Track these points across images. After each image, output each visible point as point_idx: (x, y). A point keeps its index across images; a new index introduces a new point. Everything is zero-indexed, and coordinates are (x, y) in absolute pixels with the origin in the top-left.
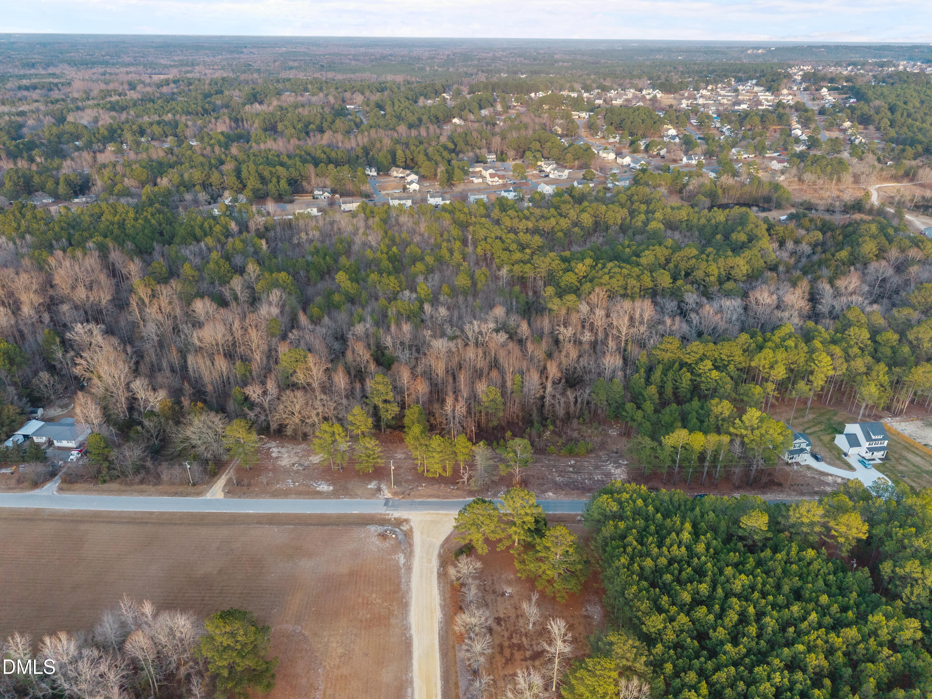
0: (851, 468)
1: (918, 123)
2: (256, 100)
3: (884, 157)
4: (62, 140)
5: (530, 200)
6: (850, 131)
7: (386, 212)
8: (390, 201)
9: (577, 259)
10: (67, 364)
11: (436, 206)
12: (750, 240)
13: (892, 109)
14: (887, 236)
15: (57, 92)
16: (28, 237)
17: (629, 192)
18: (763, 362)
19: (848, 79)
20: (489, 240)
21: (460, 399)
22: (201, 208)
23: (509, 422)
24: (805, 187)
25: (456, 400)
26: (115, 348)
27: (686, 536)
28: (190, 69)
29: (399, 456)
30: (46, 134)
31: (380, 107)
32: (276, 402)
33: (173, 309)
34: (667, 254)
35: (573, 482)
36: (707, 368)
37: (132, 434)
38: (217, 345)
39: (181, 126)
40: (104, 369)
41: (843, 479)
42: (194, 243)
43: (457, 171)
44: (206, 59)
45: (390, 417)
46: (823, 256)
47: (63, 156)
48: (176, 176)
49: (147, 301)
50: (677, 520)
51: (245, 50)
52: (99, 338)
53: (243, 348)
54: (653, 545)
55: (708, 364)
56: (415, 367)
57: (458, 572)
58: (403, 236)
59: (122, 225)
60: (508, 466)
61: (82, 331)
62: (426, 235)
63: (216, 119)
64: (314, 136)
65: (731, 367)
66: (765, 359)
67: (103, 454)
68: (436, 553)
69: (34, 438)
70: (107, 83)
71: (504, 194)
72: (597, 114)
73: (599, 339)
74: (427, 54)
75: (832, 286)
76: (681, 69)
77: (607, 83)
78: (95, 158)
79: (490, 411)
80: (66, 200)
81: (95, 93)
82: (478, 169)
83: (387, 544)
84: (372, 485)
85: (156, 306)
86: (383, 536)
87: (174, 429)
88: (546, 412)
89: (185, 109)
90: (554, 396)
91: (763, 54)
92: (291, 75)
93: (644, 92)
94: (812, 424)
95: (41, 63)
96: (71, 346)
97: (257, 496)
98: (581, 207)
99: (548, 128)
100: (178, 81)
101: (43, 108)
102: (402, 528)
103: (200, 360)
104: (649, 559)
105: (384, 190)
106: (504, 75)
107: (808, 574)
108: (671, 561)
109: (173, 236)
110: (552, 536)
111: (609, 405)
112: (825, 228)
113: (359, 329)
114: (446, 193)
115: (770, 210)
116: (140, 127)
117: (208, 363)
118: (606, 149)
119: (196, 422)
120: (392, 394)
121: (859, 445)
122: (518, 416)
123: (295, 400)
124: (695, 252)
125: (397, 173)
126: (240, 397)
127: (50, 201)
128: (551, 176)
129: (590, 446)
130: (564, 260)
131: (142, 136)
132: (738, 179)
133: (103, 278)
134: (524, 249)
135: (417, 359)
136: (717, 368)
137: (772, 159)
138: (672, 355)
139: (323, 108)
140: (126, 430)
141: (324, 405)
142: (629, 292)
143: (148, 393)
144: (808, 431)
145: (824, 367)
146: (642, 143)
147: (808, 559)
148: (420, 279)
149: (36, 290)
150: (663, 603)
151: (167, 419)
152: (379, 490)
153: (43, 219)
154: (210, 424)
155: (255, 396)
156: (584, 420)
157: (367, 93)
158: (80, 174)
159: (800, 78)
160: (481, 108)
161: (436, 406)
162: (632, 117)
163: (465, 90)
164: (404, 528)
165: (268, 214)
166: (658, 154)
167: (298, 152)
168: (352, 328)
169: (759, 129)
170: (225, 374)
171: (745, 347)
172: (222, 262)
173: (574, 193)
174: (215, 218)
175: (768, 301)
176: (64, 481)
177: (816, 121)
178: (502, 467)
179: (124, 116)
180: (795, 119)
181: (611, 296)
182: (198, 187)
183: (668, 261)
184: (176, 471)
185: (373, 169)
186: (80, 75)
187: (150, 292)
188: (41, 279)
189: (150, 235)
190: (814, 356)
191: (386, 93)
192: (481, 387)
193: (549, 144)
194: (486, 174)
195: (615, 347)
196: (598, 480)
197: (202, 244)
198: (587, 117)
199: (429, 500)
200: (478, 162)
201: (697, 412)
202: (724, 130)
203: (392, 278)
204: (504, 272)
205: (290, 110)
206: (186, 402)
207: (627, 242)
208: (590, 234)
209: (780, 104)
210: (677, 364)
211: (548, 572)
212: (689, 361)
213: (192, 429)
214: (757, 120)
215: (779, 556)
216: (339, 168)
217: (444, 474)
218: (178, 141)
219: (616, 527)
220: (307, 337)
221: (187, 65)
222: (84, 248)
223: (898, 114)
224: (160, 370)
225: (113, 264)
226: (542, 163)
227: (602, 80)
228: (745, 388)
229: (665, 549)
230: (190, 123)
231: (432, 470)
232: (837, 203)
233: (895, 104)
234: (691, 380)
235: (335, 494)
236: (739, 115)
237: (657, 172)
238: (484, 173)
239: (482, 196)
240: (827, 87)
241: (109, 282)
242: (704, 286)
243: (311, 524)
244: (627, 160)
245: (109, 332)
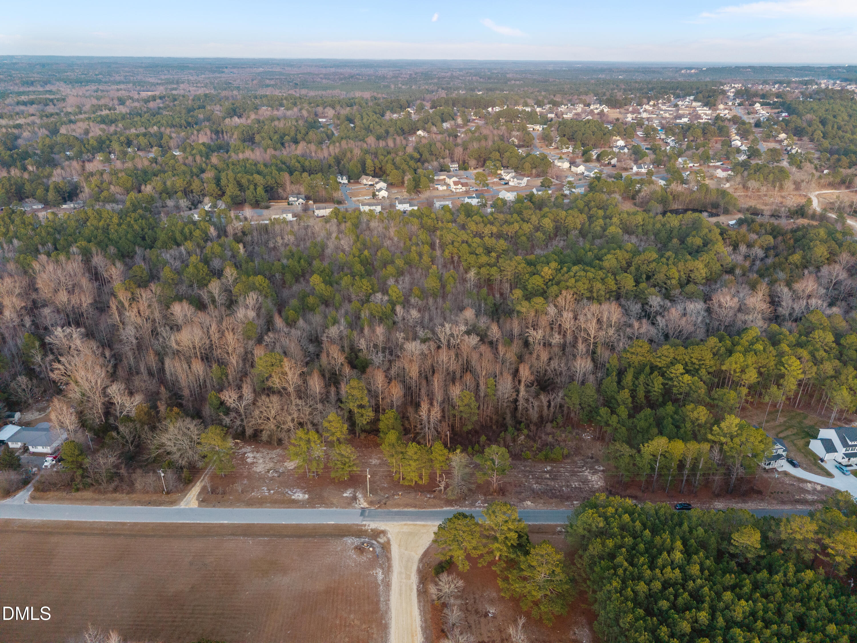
0: (829, 475)
1: (848, 135)
2: (235, 114)
3: (821, 166)
4: (55, 150)
5: (492, 206)
6: (785, 142)
7: (358, 218)
8: (361, 207)
9: (542, 262)
10: (46, 368)
11: (405, 212)
12: (705, 244)
13: (823, 122)
14: (836, 240)
15: (53, 106)
16: (15, 241)
17: (586, 198)
18: (734, 366)
19: (778, 95)
20: (456, 244)
21: (435, 403)
22: (182, 213)
23: (482, 426)
24: (749, 194)
25: (431, 404)
26: (94, 352)
27: (678, 556)
28: (175, 86)
29: (374, 461)
30: (40, 144)
31: (351, 120)
32: (252, 407)
33: (152, 313)
34: (627, 257)
35: (551, 490)
36: (678, 372)
37: (107, 440)
38: (195, 348)
39: (165, 137)
40: (81, 374)
41: (822, 486)
42: (175, 247)
43: (423, 179)
44: (191, 78)
45: (365, 422)
46: (777, 259)
47: (53, 164)
48: (160, 183)
49: (126, 304)
50: (666, 536)
51: (225, 70)
52: (78, 342)
53: (219, 351)
54: (646, 567)
55: (680, 368)
56: (388, 369)
57: (440, 590)
58: (374, 240)
59: (106, 230)
60: (485, 474)
61: (61, 335)
62: (396, 239)
63: (198, 131)
64: (289, 146)
65: (703, 372)
66: (736, 363)
67: (77, 462)
68: (415, 568)
69: (10, 443)
70: (98, 98)
71: (467, 200)
72: (550, 126)
73: (568, 342)
74: (391, 73)
75: (790, 289)
76: (623, 87)
77: (558, 99)
78: (83, 167)
79: (464, 416)
80: (55, 206)
81: (87, 107)
82: (442, 177)
83: (364, 558)
84: (347, 494)
85: (135, 310)
86: (360, 549)
87: (150, 435)
88: (519, 415)
89: (170, 122)
90: (527, 400)
91: (695, 74)
92: (268, 92)
93: (592, 107)
94: (783, 428)
95: (39, 81)
96: (51, 350)
97: (231, 504)
98: (542, 213)
99: (505, 139)
100: (164, 97)
101: (38, 121)
102: (379, 540)
103: (177, 364)
104: (642, 583)
105: (355, 197)
106: (461, 92)
107: (810, 599)
108: (666, 585)
109: (155, 240)
110: (537, 554)
111: (582, 408)
112: (775, 232)
113: (333, 331)
114: (412, 199)
115: (718, 215)
116: (128, 139)
117: (185, 366)
118: (560, 158)
119: (171, 428)
120: (367, 399)
121: (835, 450)
122: (491, 419)
123: (270, 405)
124: (655, 256)
125: (367, 181)
126: (216, 402)
127: (40, 207)
128: (511, 183)
129: (566, 452)
130: (530, 263)
131: (129, 147)
132: (686, 186)
133: (85, 282)
134: (490, 252)
135: (390, 361)
136: (687, 372)
137: (717, 167)
138: (641, 358)
139: (297, 121)
140: (101, 435)
141: (299, 410)
142: (595, 295)
143: (124, 398)
144: (781, 435)
145: (794, 370)
146: (593, 153)
147: (807, 581)
148: (391, 282)
149: (19, 294)
150: (662, 634)
151: (143, 424)
152: (355, 498)
153: (31, 224)
154: (185, 431)
155: (231, 401)
156: (558, 424)
157: (338, 108)
158: (69, 182)
159: (732, 95)
160: (443, 121)
161: (411, 410)
162: (583, 129)
163: (427, 105)
164: (381, 541)
165: (246, 219)
166: (609, 163)
167: (274, 161)
168: (326, 331)
169: (701, 140)
170: (201, 378)
171: (714, 350)
172: (201, 265)
173: (534, 199)
174: (195, 223)
175: (730, 304)
176: (37, 489)
177: (753, 133)
178: (479, 474)
179: (112, 128)
180: (734, 131)
181: (578, 299)
182: (180, 194)
183: (629, 264)
184: (150, 479)
185: (344, 177)
186: (74, 92)
187: (129, 295)
188: (24, 282)
189: (132, 239)
190: (783, 359)
191: (355, 108)
192: (456, 391)
193: (507, 154)
194: (450, 181)
195: (584, 350)
196: (576, 488)
197: (182, 248)
198: (541, 129)
199: (406, 510)
200: (441, 171)
201: (672, 417)
202: (669, 141)
203: (365, 281)
204: (472, 274)
205: (266, 122)
206: (162, 408)
207: (588, 246)
208: (550, 239)
209: (718, 118)
210: (647, 369)
211: (534, 593)
212: (660, 365)
213: (167, 436)
214: (699, 132)
215: (777, 578)
216: (312, 176)
217: (420, 482)
218: (162, 151)
219: (603, 544)
220: (282, 339)
221: (172, 83)
222: (68, 252)
223: (829, 127)
224: (138, 373)
225: (96, 268)
226: (502, 172)
227: (552, 97)
228: (719, 393)
229: (658, 571)
230: (174, 135)
231: (409, 478)
232: (783, 209)
233: (825, 118)
234: (662, 384)
235: (310, 503)
236: (682, 128)
237: (610, 180)
238: (448, 180)
239: (447, 203)
240: (759, 102)
241: (90, 286)
242: (666, 289)
243: (287, 536)
244: (581, 169)
245: (89, 335)
